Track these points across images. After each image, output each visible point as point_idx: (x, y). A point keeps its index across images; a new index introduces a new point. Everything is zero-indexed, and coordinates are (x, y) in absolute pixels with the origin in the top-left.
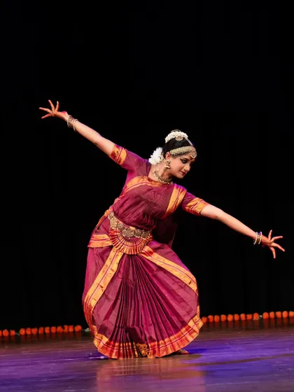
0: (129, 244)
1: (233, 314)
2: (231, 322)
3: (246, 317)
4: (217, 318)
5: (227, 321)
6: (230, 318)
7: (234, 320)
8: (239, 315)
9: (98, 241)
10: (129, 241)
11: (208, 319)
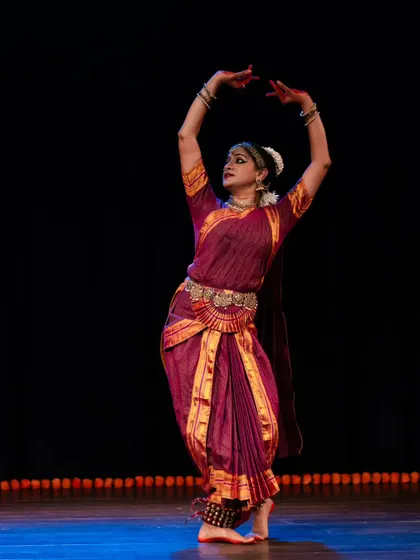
0: (226, 317)
1: (175, 476)
2: (171, 487)
3: (194, 482)
4: (149, 480)
5: (164, 486)
6: (170, 481)
7: (175, 485)
8: (184, 477)
9: (181, 329)
10: (225, 312)
11: (135, 482)
